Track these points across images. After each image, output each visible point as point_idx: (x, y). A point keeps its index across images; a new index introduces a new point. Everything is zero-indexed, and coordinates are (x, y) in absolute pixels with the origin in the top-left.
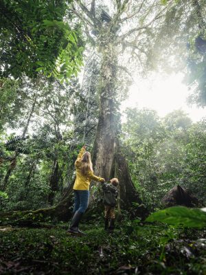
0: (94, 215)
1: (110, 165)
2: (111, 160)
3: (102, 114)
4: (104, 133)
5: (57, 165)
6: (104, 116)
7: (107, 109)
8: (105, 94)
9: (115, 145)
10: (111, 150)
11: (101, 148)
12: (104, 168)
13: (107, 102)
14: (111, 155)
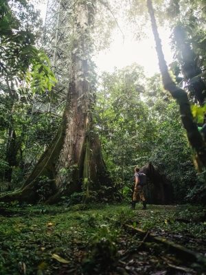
0: (64, 197)
1: (81, 143)
2: (82, 138)
3: (74, 78)
4: (75, 104)
5: (14, 134)
6: (76, 82)
7: (80, 73)
8: (78, 52)
9: (87, 121)
10: (83, 126)
11: (72, 123)
12: (74, 146)
13: (80, 63)
14: (82, 132)
